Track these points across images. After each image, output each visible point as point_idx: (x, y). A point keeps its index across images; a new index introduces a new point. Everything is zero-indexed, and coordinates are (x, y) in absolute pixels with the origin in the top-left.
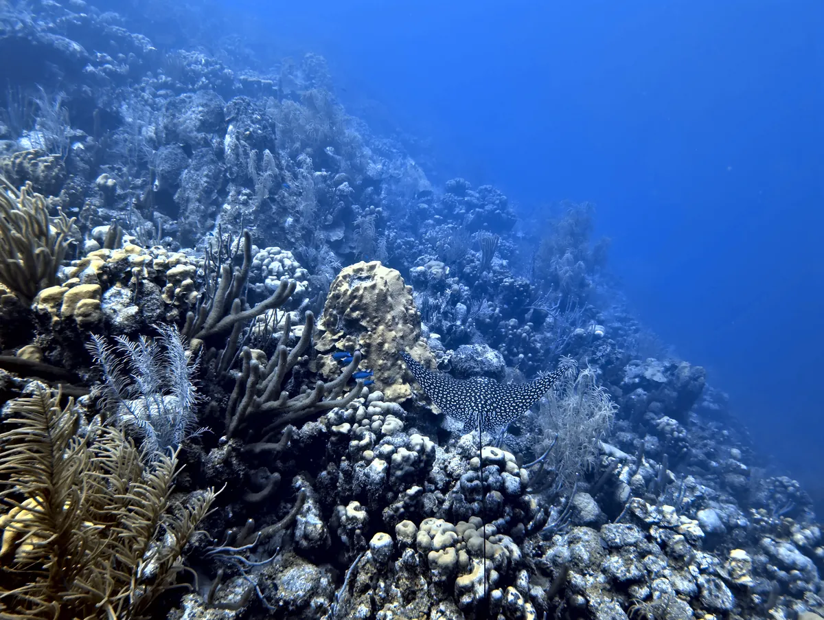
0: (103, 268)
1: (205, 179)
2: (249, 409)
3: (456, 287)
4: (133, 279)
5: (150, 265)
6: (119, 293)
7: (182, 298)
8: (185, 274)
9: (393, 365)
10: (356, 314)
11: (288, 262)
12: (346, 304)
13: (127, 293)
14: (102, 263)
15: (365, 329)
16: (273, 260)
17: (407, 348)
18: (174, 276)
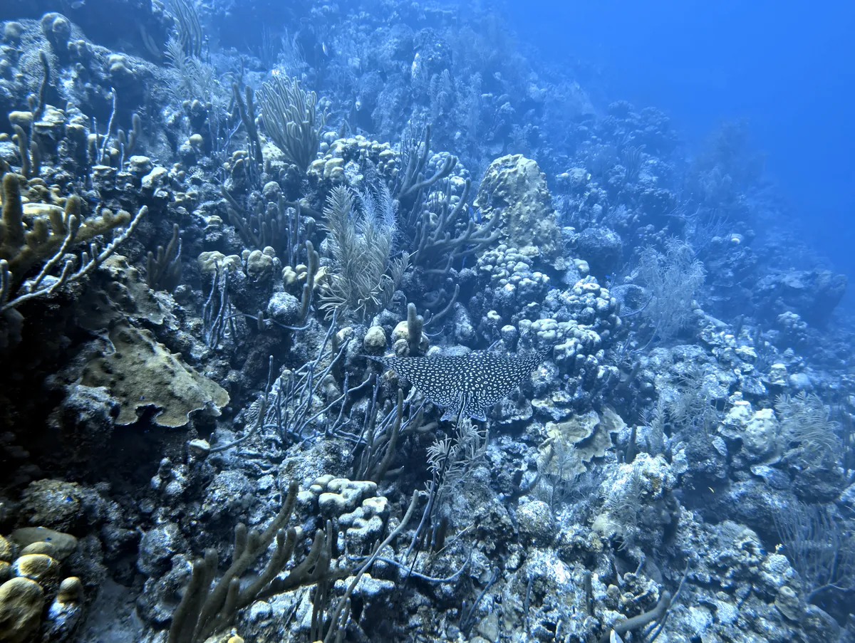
0: (344, 149)
1: (395, 99)
2: (426, 246)
3: (594, 190)
4: (361, 157)
5: (370, 148)
6: (353, 166)
7: (388, 172)
8: (390, 156)
9: (527, 231)
10: (501, 193)
12: (494, 186)
13: (357, 166)
14: (344, 146)
15: (507, 204)
17: (538, 220)
18: (384, 156)
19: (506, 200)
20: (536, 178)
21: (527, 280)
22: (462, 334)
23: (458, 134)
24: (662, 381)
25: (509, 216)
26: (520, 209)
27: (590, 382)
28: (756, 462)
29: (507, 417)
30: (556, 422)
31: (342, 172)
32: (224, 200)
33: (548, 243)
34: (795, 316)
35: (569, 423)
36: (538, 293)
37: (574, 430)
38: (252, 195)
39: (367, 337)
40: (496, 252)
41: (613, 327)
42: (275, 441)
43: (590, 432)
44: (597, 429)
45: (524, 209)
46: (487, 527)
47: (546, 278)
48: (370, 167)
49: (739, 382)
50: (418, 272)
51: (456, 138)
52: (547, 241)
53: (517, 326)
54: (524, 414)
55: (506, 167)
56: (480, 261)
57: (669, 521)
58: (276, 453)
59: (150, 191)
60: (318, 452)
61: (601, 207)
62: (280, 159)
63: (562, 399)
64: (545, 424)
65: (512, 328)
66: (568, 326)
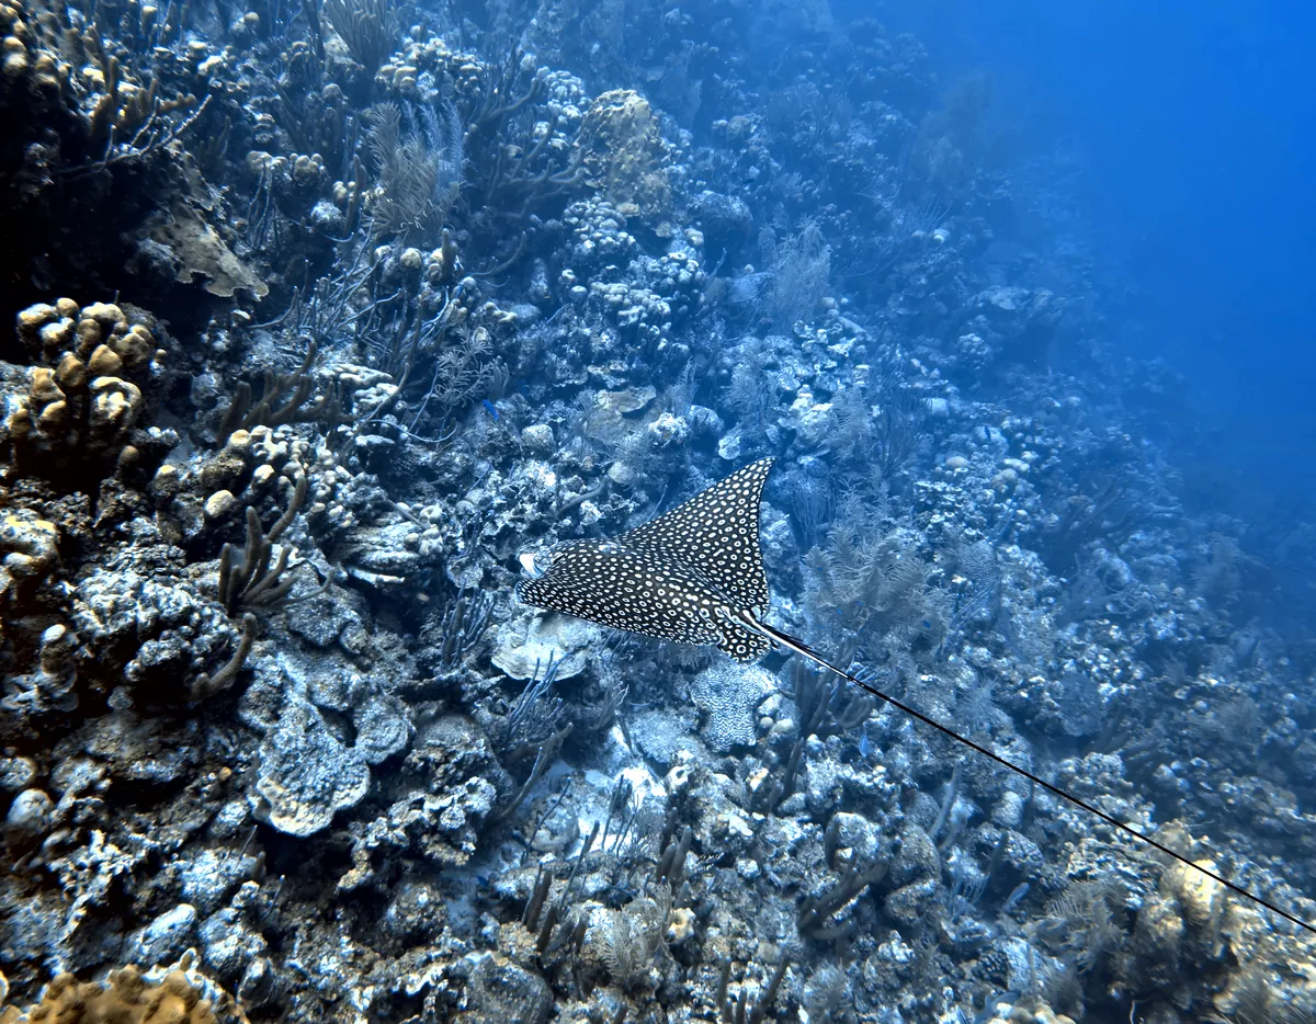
19: (608, 144)
20: (646, 122)
23: (596, 46)
24: (741, 369)
26: (622, 156)
27: (650, 355)
30: (609, 390)
35: (622, 393)
36: (621, 256)
37: (625, 400)
40: (588, 204)
41: (694, 304)
42: (309, 341)
43: (642, 405)
44: (650, 404)
45: (627, 158)
46: (497, 444)
47: (632, 239)
50: (491, 213)
51: (593, 51)
52: (651, 199)
53: (589, 288)
54: (578, 379)
55: (615, 104)
56: (567, 211)
59: (204, 79)
60: (347, 353)
61: (757, 171)
63: (619, 368)
64: (597, 391)
65: (582, 289)
66: (639, 294)
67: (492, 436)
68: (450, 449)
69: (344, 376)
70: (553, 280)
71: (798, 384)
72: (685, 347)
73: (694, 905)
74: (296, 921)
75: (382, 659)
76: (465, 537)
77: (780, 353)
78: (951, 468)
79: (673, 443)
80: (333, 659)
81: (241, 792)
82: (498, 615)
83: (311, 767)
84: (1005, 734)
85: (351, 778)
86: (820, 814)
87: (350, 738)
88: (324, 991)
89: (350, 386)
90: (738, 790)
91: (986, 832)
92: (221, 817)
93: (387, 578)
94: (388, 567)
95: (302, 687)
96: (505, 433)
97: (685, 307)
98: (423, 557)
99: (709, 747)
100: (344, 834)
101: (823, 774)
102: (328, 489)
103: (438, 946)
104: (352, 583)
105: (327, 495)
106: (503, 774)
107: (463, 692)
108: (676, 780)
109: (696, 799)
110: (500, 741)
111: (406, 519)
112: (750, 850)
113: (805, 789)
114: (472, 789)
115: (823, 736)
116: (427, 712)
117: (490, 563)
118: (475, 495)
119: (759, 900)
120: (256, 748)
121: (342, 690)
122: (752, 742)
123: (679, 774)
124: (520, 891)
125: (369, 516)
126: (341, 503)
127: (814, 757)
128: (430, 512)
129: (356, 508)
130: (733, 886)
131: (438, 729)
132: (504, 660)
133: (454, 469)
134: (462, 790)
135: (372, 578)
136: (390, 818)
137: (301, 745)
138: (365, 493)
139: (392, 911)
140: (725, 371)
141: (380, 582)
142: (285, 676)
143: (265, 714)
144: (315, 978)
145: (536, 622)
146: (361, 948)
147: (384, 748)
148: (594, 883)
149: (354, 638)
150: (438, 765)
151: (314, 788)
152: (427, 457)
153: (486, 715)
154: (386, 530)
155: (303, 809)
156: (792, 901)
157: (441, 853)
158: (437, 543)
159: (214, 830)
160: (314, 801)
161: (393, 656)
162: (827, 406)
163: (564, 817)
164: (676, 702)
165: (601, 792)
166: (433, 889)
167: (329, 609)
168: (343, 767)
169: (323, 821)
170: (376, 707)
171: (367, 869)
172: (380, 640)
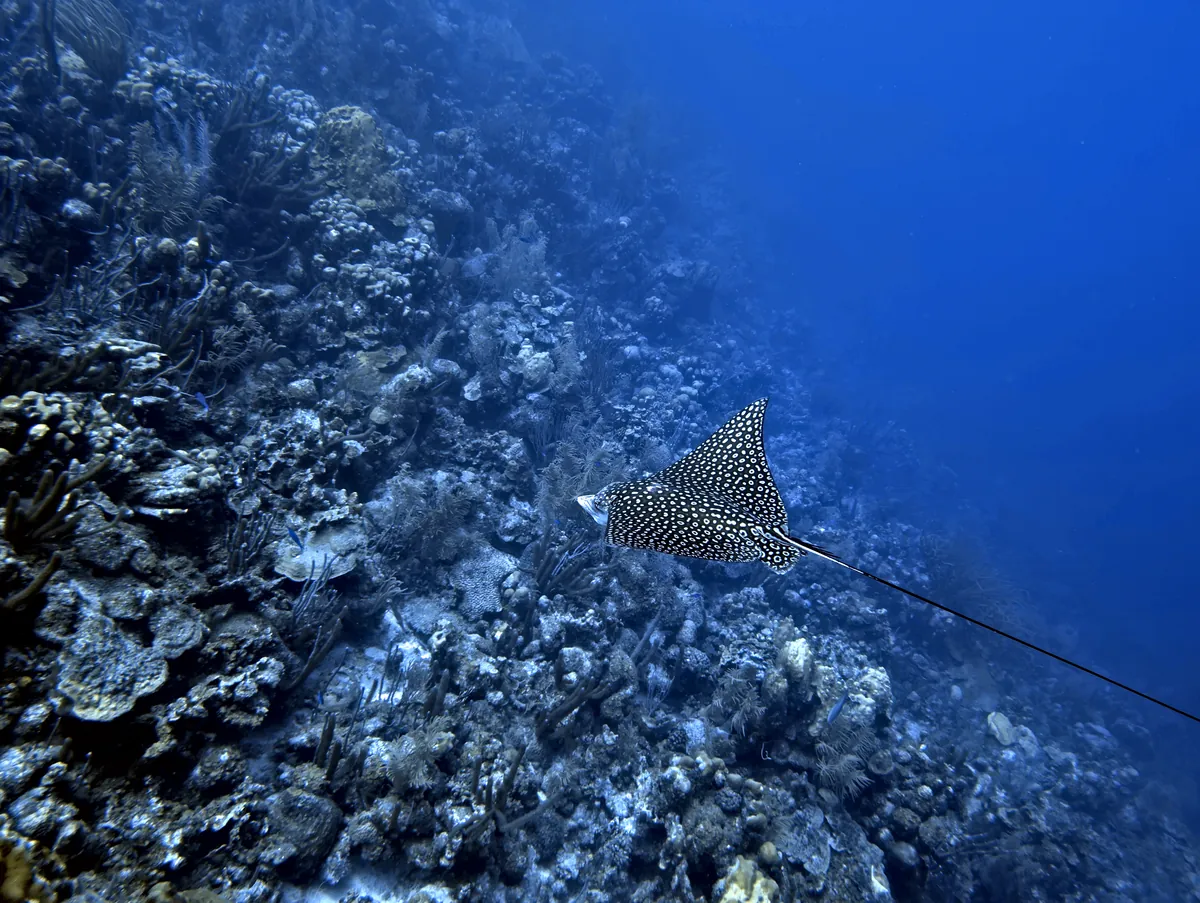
2: (251, 186)
5: (184, 77)
6: (164, 93)
8: (208, 88)
10: (336, 143)
11: (308, 104)
13: (170, 94)
15: (342, 155)
16: (296, 100)
21: (352, 228)
22: (293, 276)
24: (476, 330)
25: (344, 167)
26: (355, 161)
27: (397, 319)
28: (531, 391)
29: (323, 345)
30: (365, 350)
31: (152, 98)
32: (14, 107)
33: (386, 199)
34: (658, 300)
35: (377, 353)
37: (380, 358)
38: (47, 107)
39: (160, 245)
44: (403, 360)
45: (361, 162)
48: (185, 97)
49: (533, 332)
56: (312, 206)
57: (424, 411)
58: (75, 331)
62: (83, 71)
64: (355, 353)
65: (333, 269)
66: (382, 271)
67: (260, 392)
68: (223, 405)
69: (113, 348)
70: (307, 264)
71: (521, 339)
72: (426, 313)
73: (455, 730)
74: (106, 793)
75: (173, 577)
76: (242, 474)
77: (505, 315)
78: (643, 396)
79: (421, 388)
80: (124, 581)
81: (42, 696)
82: (277, 533)
83: (110, 665)
84: (685, 582)
85: (149, 671)
86: (551, 653)
87: (147, 639)
88: (136, 839)
89: (120, 357)
90: (487, 644)
91: (673, 651)
92: (24, 719)
93: (171, 511)
94: (172, 502)
95: (98, 605)
96: (272, 389)
97: (423, 281)
98: (203, 490)
99: (466, 618)
100: (148, 715)
101: (550, 624)
102: (107, 442)
103: (241, 791)
104: (138, 519)
105: (106, 447)
106: (291, 655)
107: (249, 594)
108: (436, 641)
109: (453, 653)
110: (287, 630)
111: (185, 462)
112: (497, 684)
113: (539, 636)
114: (263, 667)
115: (550, 596)
116: (219, 615)
117: (266, 493)
118: (249, 440)
119: (508, 721)
120: (55, 658)
121: (137, 603)
122: (499, 610)
123: (439, 637)
124: (311, 740)
125: (150, 463)
126: (121, 453)
127: (545, 611)
128: (206, 454)
129: (136, 456)
130: (485, 712)
131: (230, 626)
132: (286, 568)
133: (228, 421)
134: (253, 668)
135: (158, 512)
136: (190, 698)
137: (98, 648)
138: (144, 444)
139: (197, 771)
140: (462, 331)
141: (165, 515)
142: (78, 597)
143: (61, 629)
144: (127, 833)
145: (311, 535)
146: (169, 804)
147: (180, 645)
148: (371, 725)
149: (145, 561)
150: (230, 651)
151: (115, 682)
152: (202, 414)
153: (273, 612)
154: (167, 473)
155: (106, 700)
156: (532, 718)
157: (240, 719)
158: (215, 478)
159: (18, 730)
160: (115, 692)
161: (183, 574)
162: (545, 354)
163: (347, 683)
164: (439, 589)
165: (379, 662)
166: (233, 748)
167: (118, 539)
168: (142, 663)
169: (127, 706)
170: (170, 614)
171: (171, 739)
172: (170, 563)
